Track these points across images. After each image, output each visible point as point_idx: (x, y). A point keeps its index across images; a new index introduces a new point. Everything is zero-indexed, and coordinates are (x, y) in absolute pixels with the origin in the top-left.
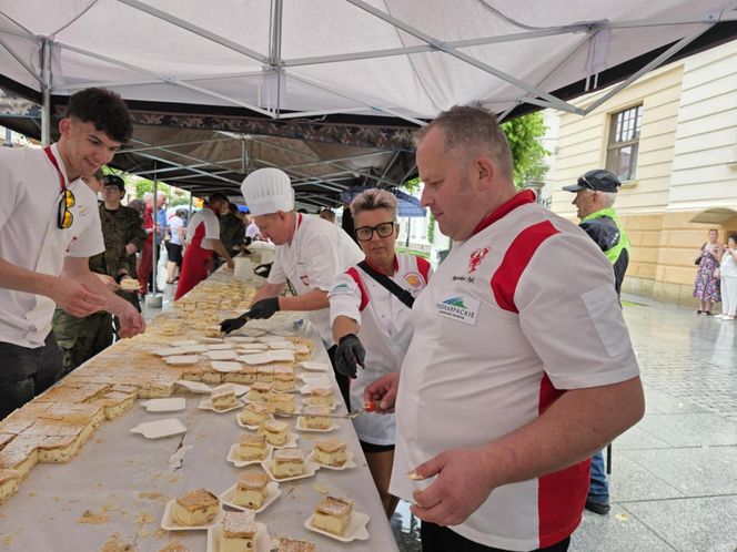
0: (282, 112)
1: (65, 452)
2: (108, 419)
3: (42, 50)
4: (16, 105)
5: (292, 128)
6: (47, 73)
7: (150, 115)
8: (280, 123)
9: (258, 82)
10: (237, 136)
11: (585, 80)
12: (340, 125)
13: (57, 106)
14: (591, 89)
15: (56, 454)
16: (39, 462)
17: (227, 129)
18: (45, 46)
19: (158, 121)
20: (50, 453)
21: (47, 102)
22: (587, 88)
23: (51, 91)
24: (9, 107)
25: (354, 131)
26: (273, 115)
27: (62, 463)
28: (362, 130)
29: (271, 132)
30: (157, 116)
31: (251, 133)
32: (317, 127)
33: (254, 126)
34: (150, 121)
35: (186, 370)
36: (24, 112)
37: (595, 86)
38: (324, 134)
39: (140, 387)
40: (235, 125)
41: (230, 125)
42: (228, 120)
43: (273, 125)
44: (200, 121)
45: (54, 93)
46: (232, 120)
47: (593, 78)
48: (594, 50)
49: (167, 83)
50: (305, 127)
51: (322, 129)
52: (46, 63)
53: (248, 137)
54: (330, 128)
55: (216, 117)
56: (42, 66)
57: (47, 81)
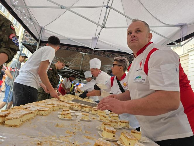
0: (96, 49)
1: (46, 112)
2: (53, 111)
3: (41, 30)
4: (32, 42)
5: (98, 53)
6: (41, 35)
7: (63, 47)
8: (95, 51)
9: (91, 41)
10: (84, 54)
11: (181, 39)
12: (110, 53)
13: (41, 43)
14: (183, 41)
15: (43, 113)
16: (37, 115)
17: (82, 52)
18: (42, 29)
19: (65, 48)
20: (41, 112)
21: (39, 42)
22: (182, 40)
23: (41, 39)
24: (30, 42)
25: (113, 54)
26: (94, 49)
27: (45, 116)
28: (115, 55)
29: (92, 53)
30: (65, 47)
31: (87, 53)
32: (104, 53)
33: (88, 51)
34: (63, 48)
35: (72, 105)
36: (33, 44)
37: (184, 40)
38: (106, 55)
39: (61, 105)
40: (84, 51)
41: (83, 51)
42: (82, 49)
43: (93, 52)
44: (75, 49)
45: (41, 40)
46: (83, 50)
47: (183, 38)
48: (183, 32)
49: (69, 39)
50: (101, 53)
51: (105, 54)
52: (41, 33)
53: (87, 54)
54: (107, 53)
55: (79, 49)
56: (40, 34)
57: (40, 37)
